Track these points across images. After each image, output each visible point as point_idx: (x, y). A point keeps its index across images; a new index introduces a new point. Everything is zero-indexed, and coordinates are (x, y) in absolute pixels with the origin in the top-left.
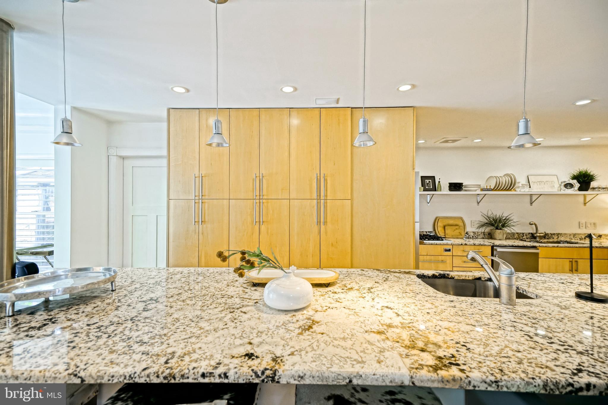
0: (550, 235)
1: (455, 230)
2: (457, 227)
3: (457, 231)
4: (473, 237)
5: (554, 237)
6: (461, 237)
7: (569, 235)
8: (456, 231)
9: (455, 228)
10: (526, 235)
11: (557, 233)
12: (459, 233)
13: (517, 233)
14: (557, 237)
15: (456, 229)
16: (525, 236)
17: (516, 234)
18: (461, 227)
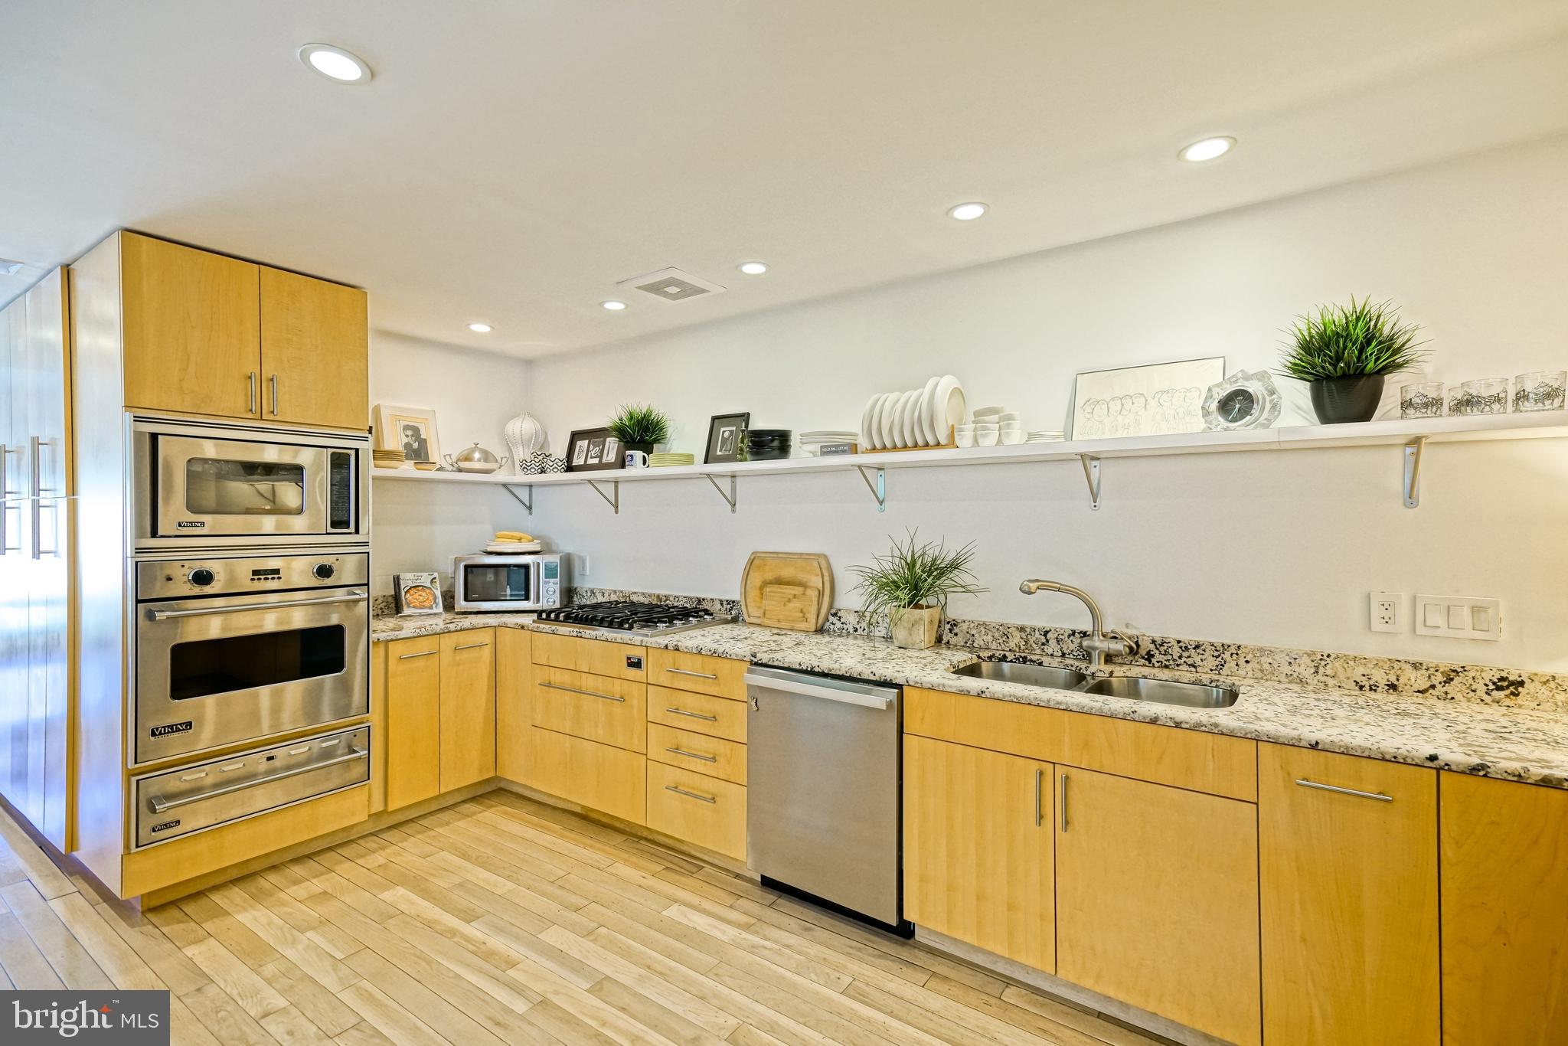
0: (1176, 651)
1: (789, 600)
2: (798, 590)
3: (796, 604)
4: (856, 630)
5: (1197, 659)
6: (803, 626)
7: (1283, 659)
8: (790, 605)
9: (790, 591)
10: (1058, 641)
11: (1218, 640)
12: (802, 611)
13: (1022, 629)
14: (1212, 663)
15: (795, 596)
16: (1053, 642)
17: (1017, 634)
18: (809, 592)
